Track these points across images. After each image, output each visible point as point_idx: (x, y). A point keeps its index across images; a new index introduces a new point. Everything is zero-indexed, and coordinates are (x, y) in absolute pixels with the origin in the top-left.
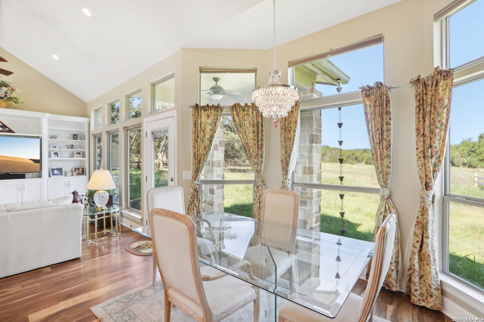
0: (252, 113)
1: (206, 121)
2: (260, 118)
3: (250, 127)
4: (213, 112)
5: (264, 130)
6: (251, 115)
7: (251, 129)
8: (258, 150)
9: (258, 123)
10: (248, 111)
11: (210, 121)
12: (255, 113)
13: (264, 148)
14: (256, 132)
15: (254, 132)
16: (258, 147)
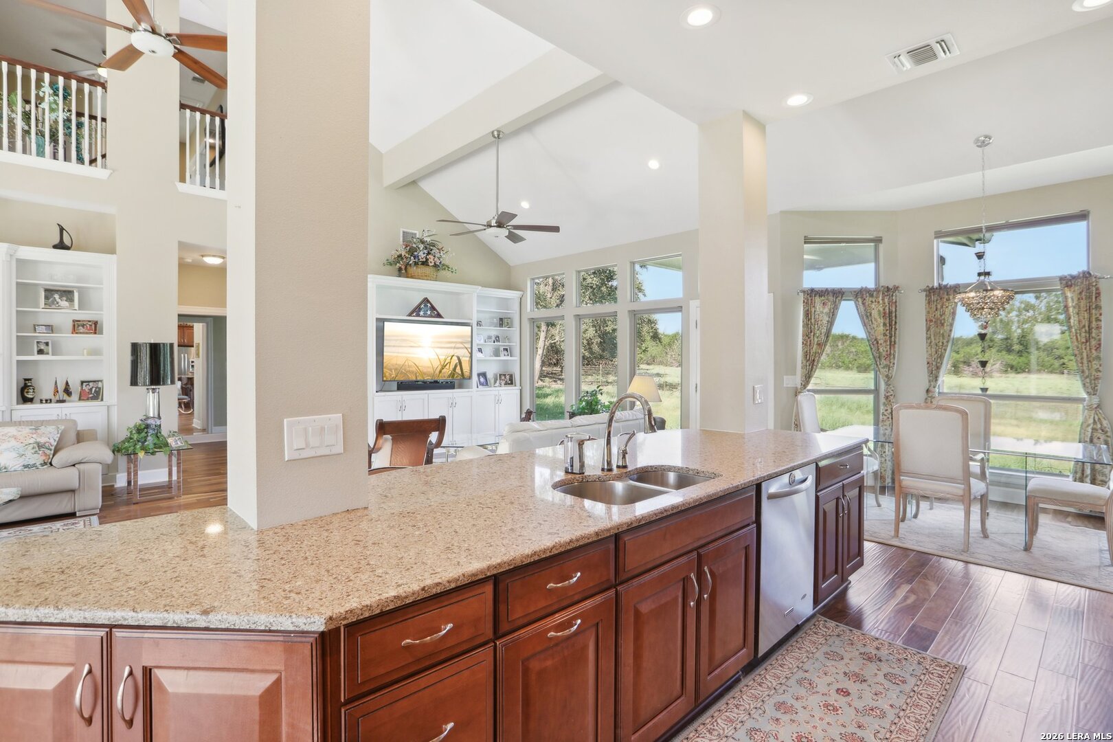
0: (883, 300)
1: (821, 309)
2: (894, 306)
3: (880, 318)
4: (831, 298)
5: (897, 321)
6: (881, 302)
7: (882, 321)
8: (890, 348)
9: (890, 313)
10: (877, 297)
11: (826, 310)
12: (886, 300)
13: (896, 346)
14: (888, 325)
15: (885, 325)
16: (890, 344)
